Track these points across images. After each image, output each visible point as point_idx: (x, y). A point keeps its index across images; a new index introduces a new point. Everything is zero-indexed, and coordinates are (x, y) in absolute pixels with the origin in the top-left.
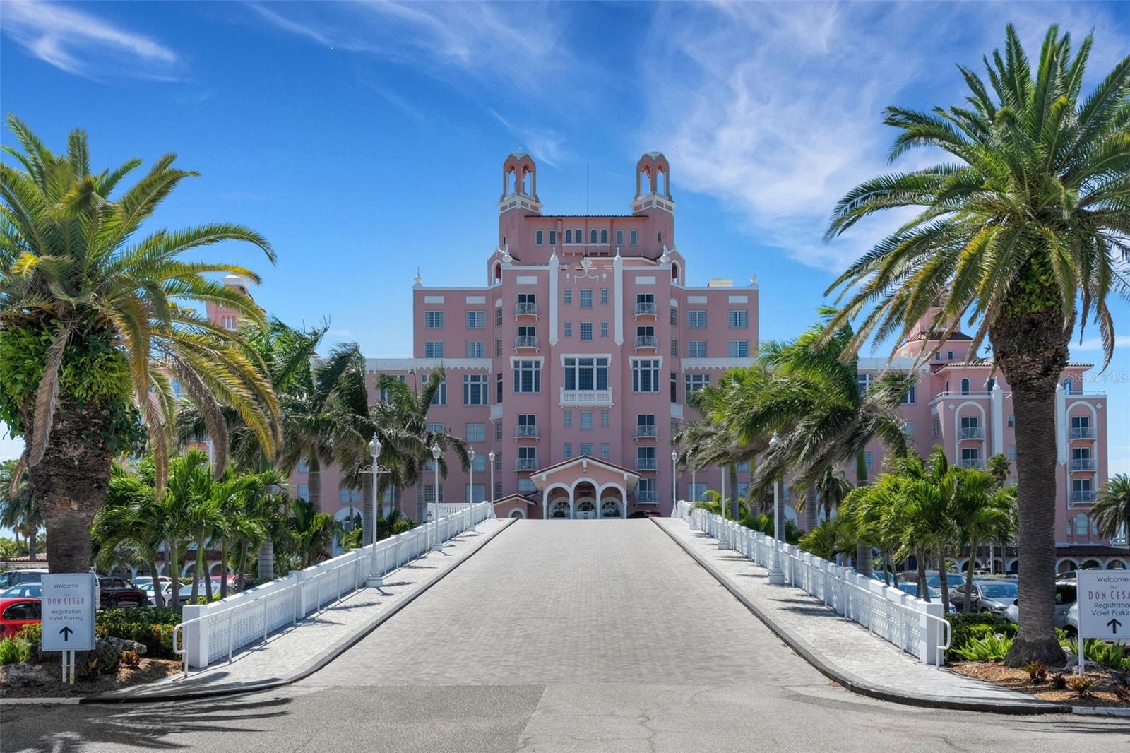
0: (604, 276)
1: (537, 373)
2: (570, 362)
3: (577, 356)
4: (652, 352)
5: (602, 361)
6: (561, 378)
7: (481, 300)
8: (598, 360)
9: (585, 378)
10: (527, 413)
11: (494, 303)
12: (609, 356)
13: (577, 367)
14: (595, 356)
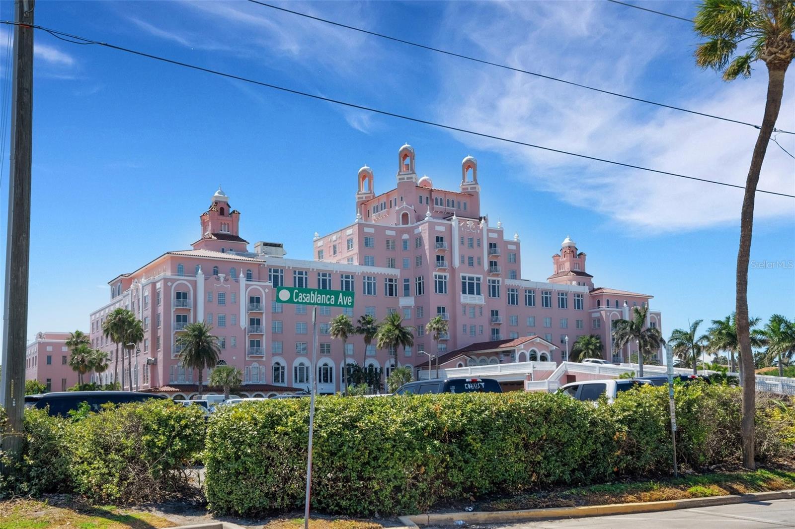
0: (479, 231)
1: (445, 282)
2: (464, 278)
3: (467, 275)
4: (497, 275)
5: (478, 279)
6: (459, 287)
7: (393, 233)
8: (477, 278)
9: (470, 287)
10: (441, 306)
11: (401, 237)
12: (481, 276)
13: (467, 281)
14: (475, 276)
